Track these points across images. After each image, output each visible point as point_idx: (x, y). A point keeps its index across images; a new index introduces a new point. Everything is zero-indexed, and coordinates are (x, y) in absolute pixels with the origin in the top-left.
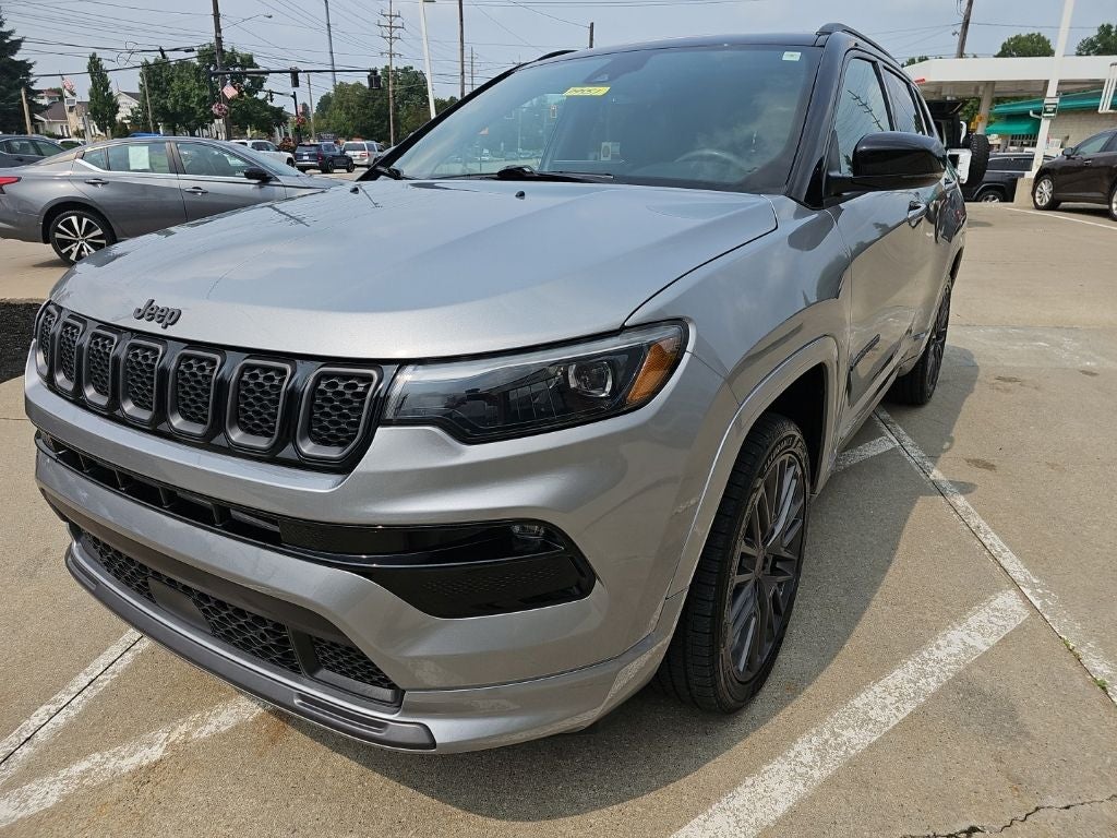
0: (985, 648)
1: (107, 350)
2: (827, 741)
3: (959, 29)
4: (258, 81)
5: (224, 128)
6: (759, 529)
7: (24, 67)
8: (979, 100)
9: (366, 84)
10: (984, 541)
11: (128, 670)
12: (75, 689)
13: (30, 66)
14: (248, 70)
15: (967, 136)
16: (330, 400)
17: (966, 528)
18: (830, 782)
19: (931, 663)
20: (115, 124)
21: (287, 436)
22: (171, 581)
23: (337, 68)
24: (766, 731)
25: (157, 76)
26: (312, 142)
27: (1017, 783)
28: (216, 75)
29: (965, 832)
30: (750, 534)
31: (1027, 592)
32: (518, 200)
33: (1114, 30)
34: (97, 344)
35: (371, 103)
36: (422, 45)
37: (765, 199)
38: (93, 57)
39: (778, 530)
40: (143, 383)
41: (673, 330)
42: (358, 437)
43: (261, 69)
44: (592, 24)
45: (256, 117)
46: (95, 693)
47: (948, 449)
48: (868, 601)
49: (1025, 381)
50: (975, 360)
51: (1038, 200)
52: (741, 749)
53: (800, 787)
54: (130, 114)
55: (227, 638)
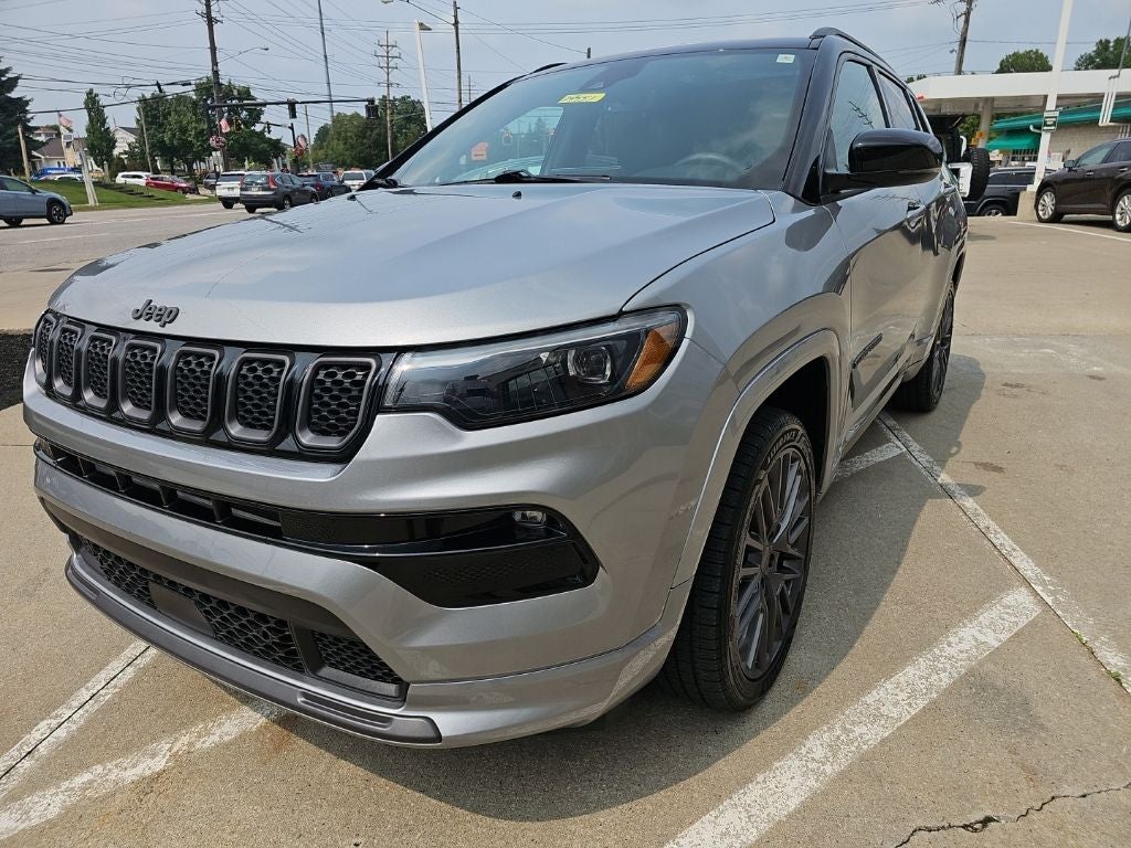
0: (997, 644)
1: (105, 352)
2: (838, 738)
3: (956, 47)
4: (255, 113)
5: (221, 160)
6: (763, 524)
7: (21, 104)
8: (979, 117)
9: (364, 114)
10: (994, 542)
11: (130, 685)
12: (76, 704)
13: (27, 103)
14: (245, 102)
15: (967, 150)
16: (328, 390)
17: (976, 529)
18: (843, 776)
19: (942, 660)
20: (113, 160)
21: (287, 428)
22: (172, 584)
23: (334, 99)
24: (777, 728)
25: (154, 110)
26: (310, 172)
27: (1032, 774)
28: (213, 108)
29: (981, 822)
30: (754, 527)
31: (1038, 589)
32: (515, 200)
33: (1112, 44)
34: (95, 347)
35: (369, 133)
36: (419, 73)
37: (762, 194)
38: (90, 93)
39: (784, 526)
40: (142, 382)
41: (672, 317)
42: (357, 426)
43: (259, 101)
44: (589, 50)
45: (253, 148)
46: (96, 707)
47: (954, 454)
48: (878, 602)
49: (1030, 386)
50: (982, 367)
51: (1041, 213)
52: (752, 747)
53: (812, 782)
54: (127, 149)
55: (229, 640)
